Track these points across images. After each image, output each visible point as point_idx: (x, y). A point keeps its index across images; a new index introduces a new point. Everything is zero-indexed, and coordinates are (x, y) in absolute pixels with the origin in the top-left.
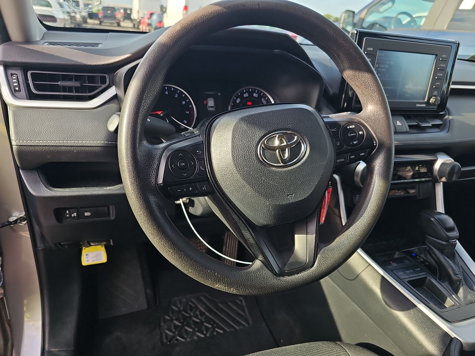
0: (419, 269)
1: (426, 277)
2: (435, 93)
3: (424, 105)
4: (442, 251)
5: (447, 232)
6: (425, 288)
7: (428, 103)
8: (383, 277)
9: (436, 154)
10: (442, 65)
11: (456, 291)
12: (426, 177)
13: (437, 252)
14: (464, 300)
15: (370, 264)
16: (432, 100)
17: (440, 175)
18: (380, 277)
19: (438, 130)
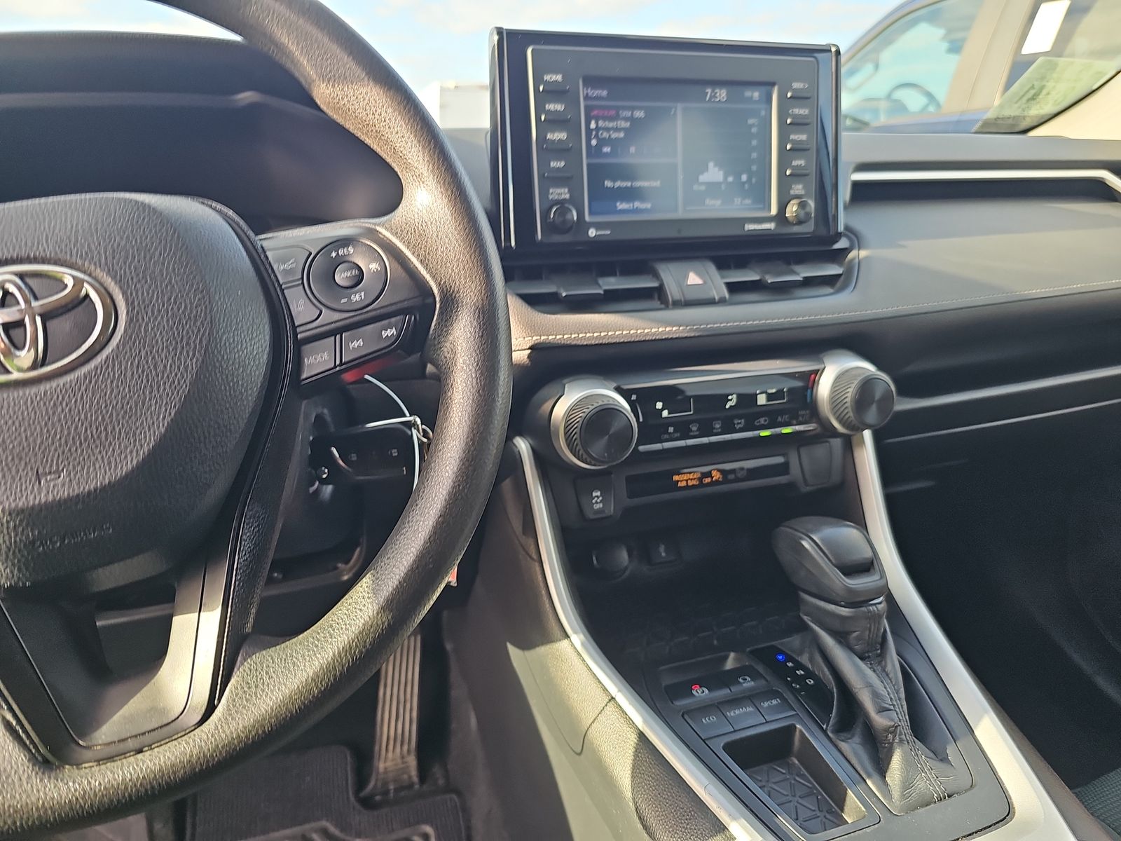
0: (774, 702)
1: (791, 728)
2: (798, 189)
3: (771, 226)
4: (841, 637)
5: (848, 578)
6: (797, 762)
7: (781, 217)
8: (642, 736)
9: (821, 356)
10: (796, 111)
11: (881, 768)
12: (795, 422)
13: (828, 641)
14: (903, 796)
15: (613, 698)
16: (792, 210)
17: (836, 412)
18: (633, 738)
19: (830, 290)
